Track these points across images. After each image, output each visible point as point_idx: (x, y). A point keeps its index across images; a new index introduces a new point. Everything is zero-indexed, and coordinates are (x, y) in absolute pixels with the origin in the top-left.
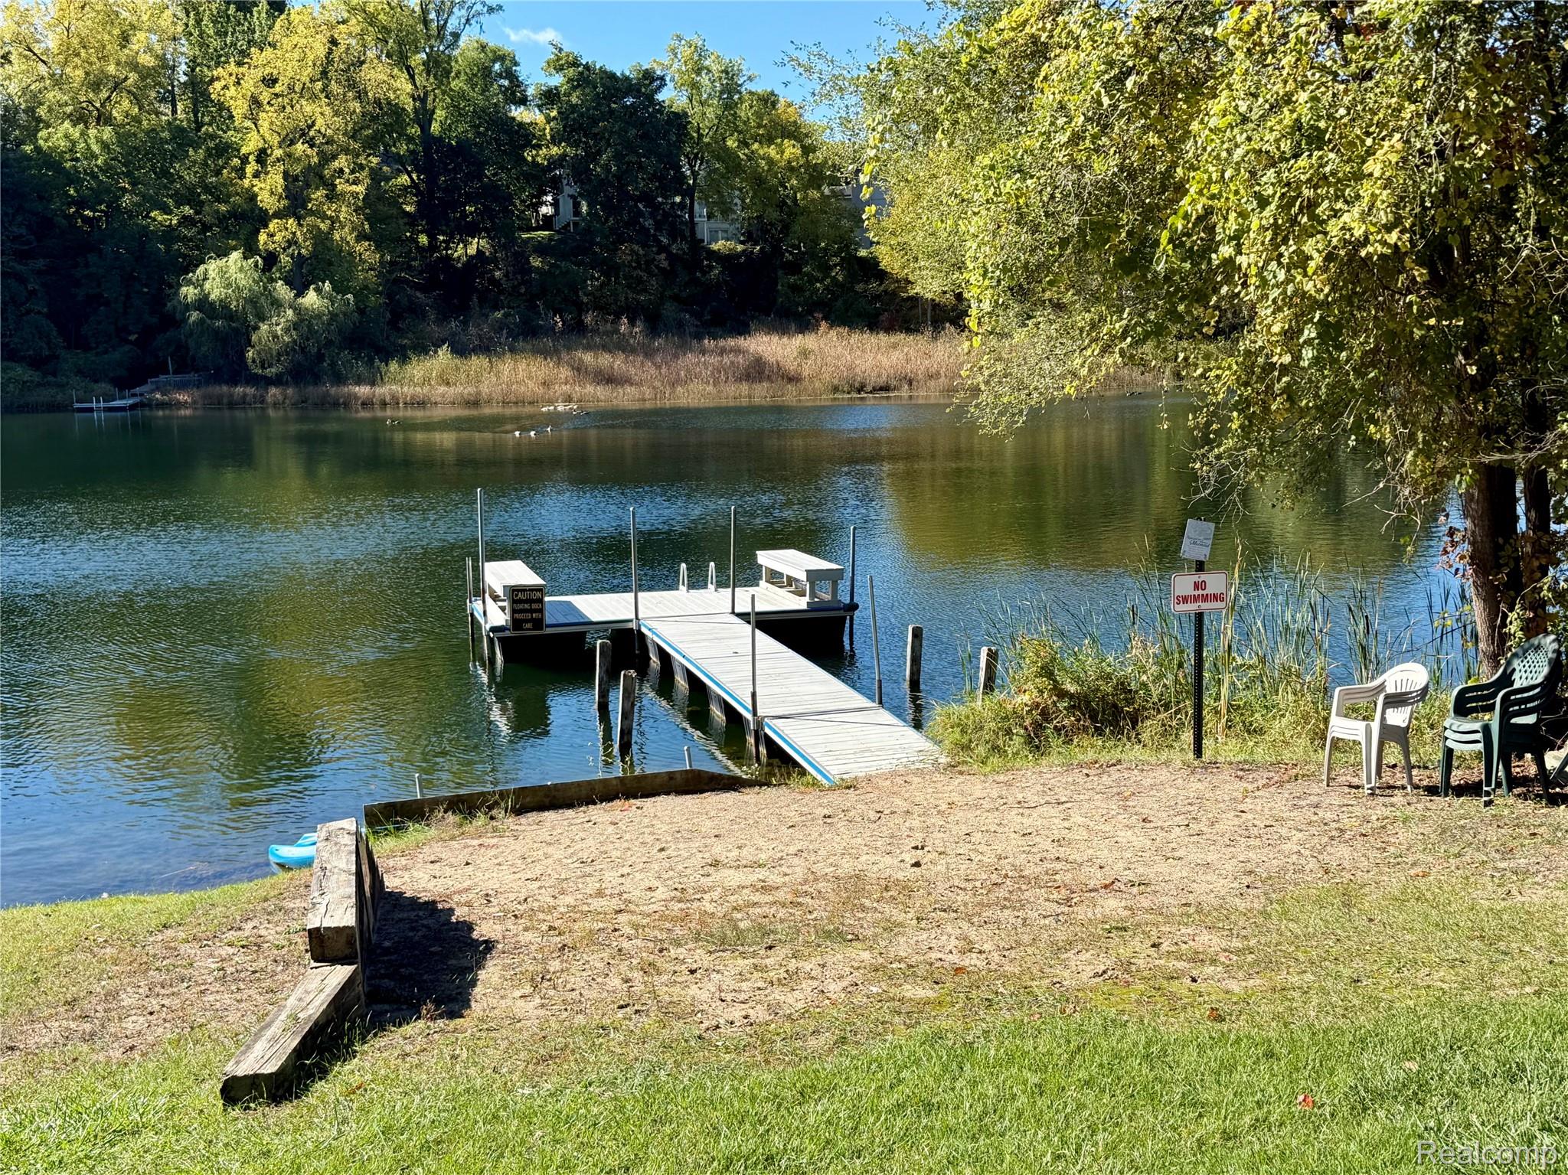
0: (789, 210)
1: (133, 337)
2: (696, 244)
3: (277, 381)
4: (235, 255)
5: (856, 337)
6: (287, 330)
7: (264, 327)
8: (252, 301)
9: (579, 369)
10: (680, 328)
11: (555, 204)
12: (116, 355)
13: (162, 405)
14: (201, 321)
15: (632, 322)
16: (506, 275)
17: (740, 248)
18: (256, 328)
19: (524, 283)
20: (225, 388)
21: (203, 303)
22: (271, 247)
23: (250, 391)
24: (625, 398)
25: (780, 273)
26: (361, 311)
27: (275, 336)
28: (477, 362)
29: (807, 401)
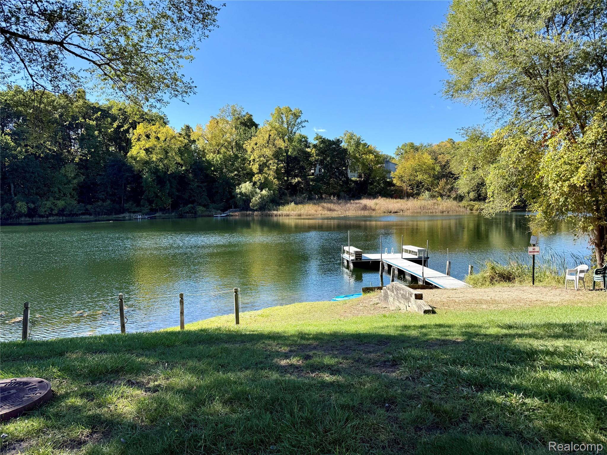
1: (224, 201)
4: (248, 183)
5: (388, 200)
6: (259, 199)
7: (254, 198)
8: (251, 193)
11: (315, 170)
12: (221, 204)
13: (232, 216)
14: (240, 197)
16: (305, 186)
17: (358, 179)
18: (252, 198)
19: (308, 188)
20: (245, 212)
21: (241, 193)
22: (255, 180)
23: (251, 212)
24: (334, 214)
25: (369, 185)
26: (274, 194)
27: (256, 200)
28: (300, 206)
29: (378, 215)
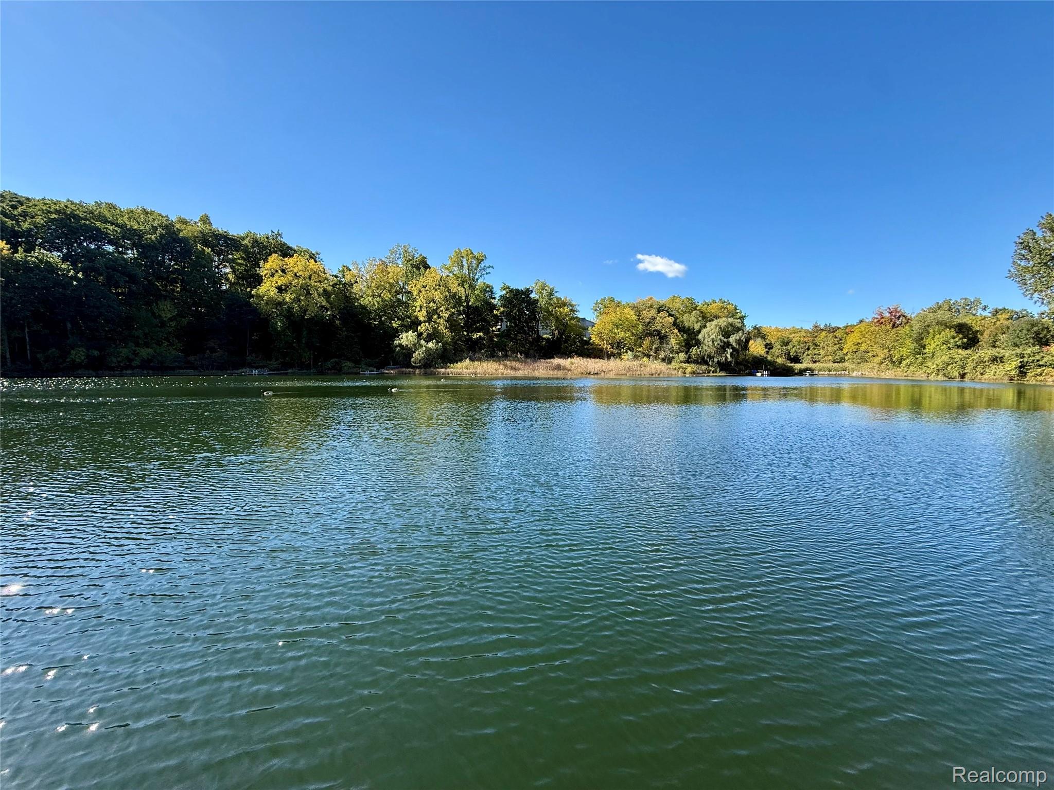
0: (566, 326)
2: (539, 336)
3: (419, 367)
4: (410, 332)
5: (585, 360)
6: (423, 353)
7: (417, 352)
8: (414, 345)
9: (506, 366)
10: (535, 357)
11: (501, 325)
12: (376, 359)
14: (400, 351)
15: (521, 355)
16: (487, 342)
17: (551, 337)
18: (415, 353)
19: (491, 344)
20: (404, 369)
21: (400, 345)
22: (421, 330)
23: (411, 370)
25: (562, 343)
26: (444, 349)
27: (420, 355)
28: (477, 363)
29: (574, 376)
